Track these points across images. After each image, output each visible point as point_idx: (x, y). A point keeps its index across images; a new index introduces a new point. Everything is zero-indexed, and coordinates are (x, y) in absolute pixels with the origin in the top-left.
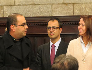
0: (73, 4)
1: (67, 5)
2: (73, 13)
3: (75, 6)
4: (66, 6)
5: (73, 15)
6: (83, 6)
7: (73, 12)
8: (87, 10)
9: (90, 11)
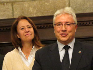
0: (12, 3)
1: (4, 4)
2: (13, 15)
3: (14, 6)
4: (2, 6)
5: (12, 18)
6: (25, 5)
7: (13, 13)
8: (31, 9)
9: (35, 11)
